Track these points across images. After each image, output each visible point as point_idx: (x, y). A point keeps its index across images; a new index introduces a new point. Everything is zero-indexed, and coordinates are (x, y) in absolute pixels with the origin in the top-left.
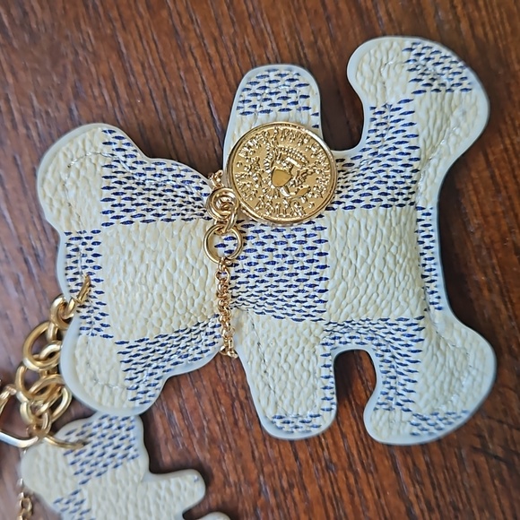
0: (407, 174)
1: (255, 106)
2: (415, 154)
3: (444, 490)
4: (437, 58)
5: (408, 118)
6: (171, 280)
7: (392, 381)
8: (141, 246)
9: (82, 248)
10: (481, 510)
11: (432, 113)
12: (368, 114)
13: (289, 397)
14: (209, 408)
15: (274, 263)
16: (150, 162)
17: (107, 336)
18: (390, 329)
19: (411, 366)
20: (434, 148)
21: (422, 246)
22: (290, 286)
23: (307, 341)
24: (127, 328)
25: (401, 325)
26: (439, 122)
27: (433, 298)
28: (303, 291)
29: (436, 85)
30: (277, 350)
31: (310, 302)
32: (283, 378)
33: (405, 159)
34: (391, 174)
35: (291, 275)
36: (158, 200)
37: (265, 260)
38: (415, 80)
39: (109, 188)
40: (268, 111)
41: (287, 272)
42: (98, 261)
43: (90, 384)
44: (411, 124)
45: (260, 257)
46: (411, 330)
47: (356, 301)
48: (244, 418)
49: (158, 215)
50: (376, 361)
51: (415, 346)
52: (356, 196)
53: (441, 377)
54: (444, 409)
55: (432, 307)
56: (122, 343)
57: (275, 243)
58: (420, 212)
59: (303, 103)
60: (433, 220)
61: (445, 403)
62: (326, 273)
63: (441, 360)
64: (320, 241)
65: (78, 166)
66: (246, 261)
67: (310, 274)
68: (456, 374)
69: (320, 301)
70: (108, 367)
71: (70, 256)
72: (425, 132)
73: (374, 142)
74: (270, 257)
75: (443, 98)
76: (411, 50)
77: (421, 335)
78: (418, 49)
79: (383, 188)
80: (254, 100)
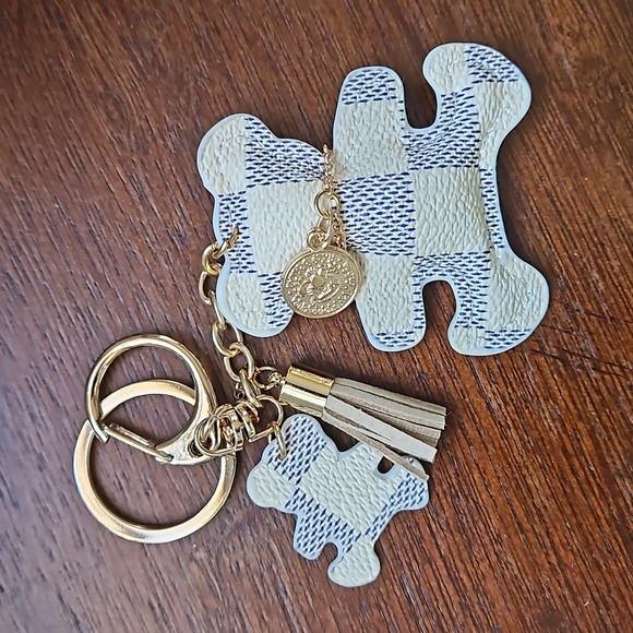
0: (472, 143)
1: (355, 98)
2: (476, 128)
3: (515, 386)
4: (490, 57)
5: (470, 102)
6: (299, 224)
7: (468, 304)
8: (277, 200)
9: (232, 206)
10: (546, 400)
11: (487, 97)
12: (440, 101)
13: (389, 318)
14: (323, 339)
15: (374, 209)
16: (279, 141)
17: (252, 272)
18: (464, 261)
19: (482, 291)
20: (491, 125)
21: (485, 199)
22: (387, 227)
23: (401, 273)
24: (267, 264)
25: (472, 258)
26: (493, 103)
27: (495, 239)
28: (397, 230)
29: (489, 77)
30: (379, 282)
31: (402, 239)
32: (384, 303)
33: (469, 132)
34: (459, 143)
35: (388, 217)
36: (287, 168)
37: (368, 207)
38: (474, 73)
39: (251, 160)
40: (366, 101)
41: (384, 215)
42: (244, 214)
43: (238, 310)
44: (472, 106)
45: (364, 205)
46: (480, 262)
47: (436, 238)
48: (351, 345)
49: (288, 178)
50: (455, 289)
51: (484, 274)
52: (433, 159)
53: (506, 299)
54: (510, 327)
55: (496, 246)
56: (264, 276)
57: (375, 194)
58: (483, 173)
59: (391, 94)
60: (493, 179)
61: (511, 322)
62: (413, 216)
63: (505, 286)
64: (408, 192)
65: (227, 145)
66: (354, 208)
67: (401, 216)
68: (518, 299)
69: (410, 238)
70: (253, 297)
71: (223, 213)
72: (483, 111)
73: (445, 121)
74: (372, 204)
75: (496, 86)
76: (470, 52)
77: (488, 265)
78: (475, 51)
79: (453, 153)
80: (355, 93)
